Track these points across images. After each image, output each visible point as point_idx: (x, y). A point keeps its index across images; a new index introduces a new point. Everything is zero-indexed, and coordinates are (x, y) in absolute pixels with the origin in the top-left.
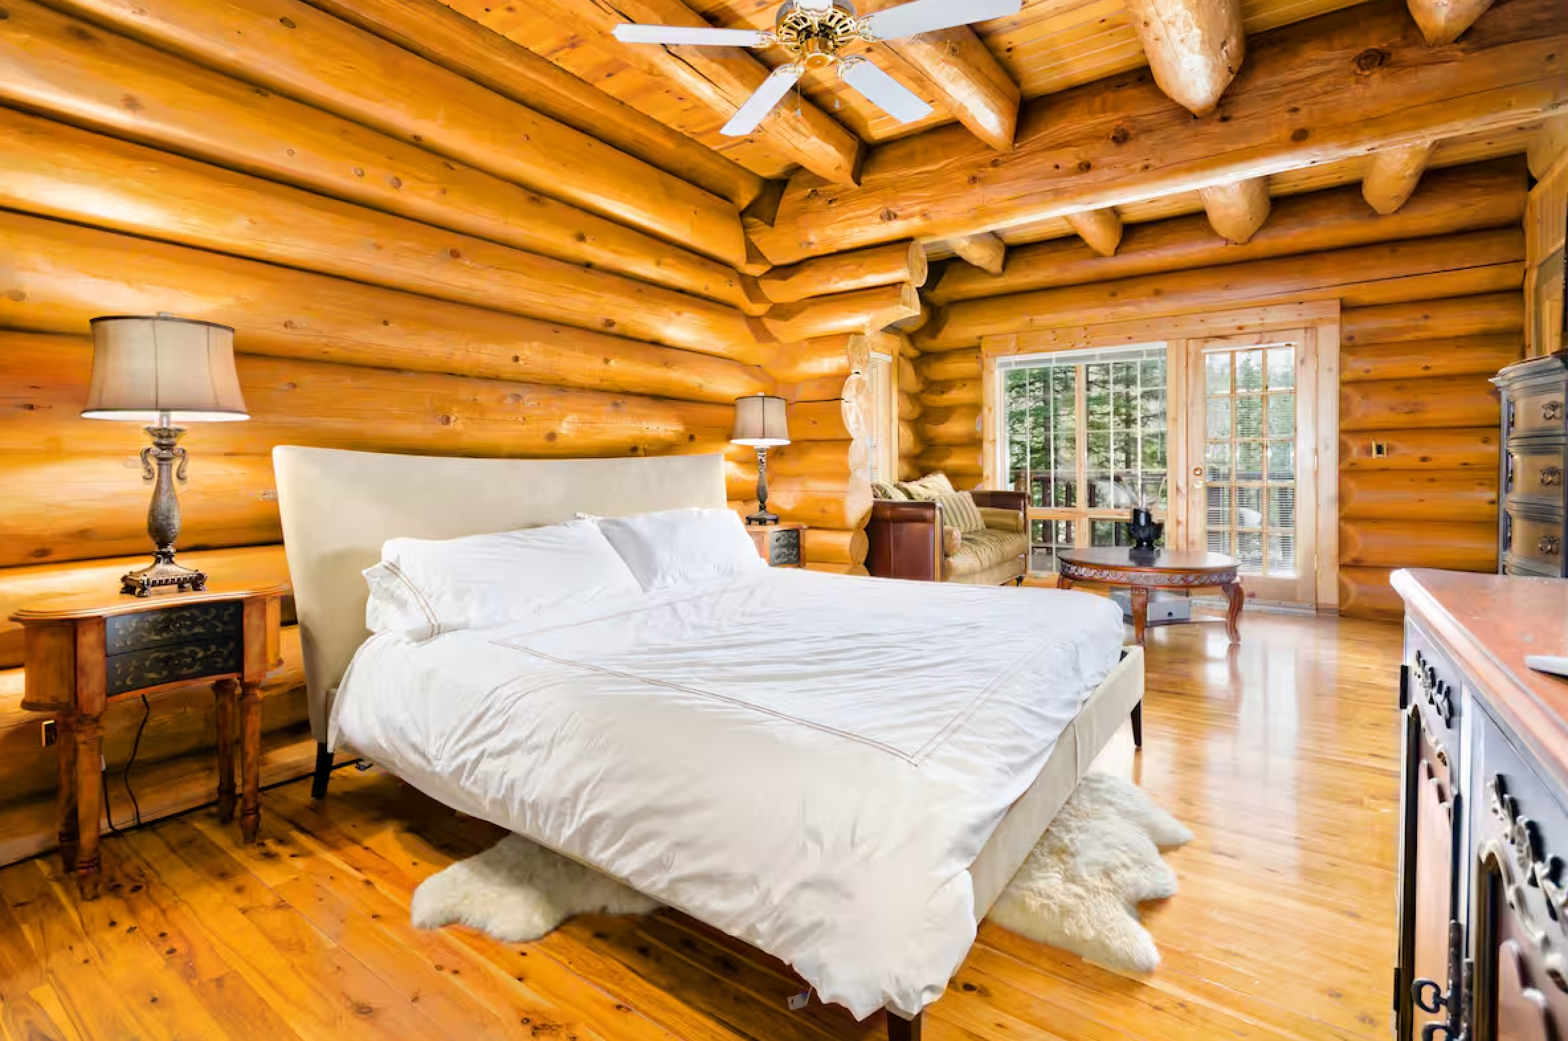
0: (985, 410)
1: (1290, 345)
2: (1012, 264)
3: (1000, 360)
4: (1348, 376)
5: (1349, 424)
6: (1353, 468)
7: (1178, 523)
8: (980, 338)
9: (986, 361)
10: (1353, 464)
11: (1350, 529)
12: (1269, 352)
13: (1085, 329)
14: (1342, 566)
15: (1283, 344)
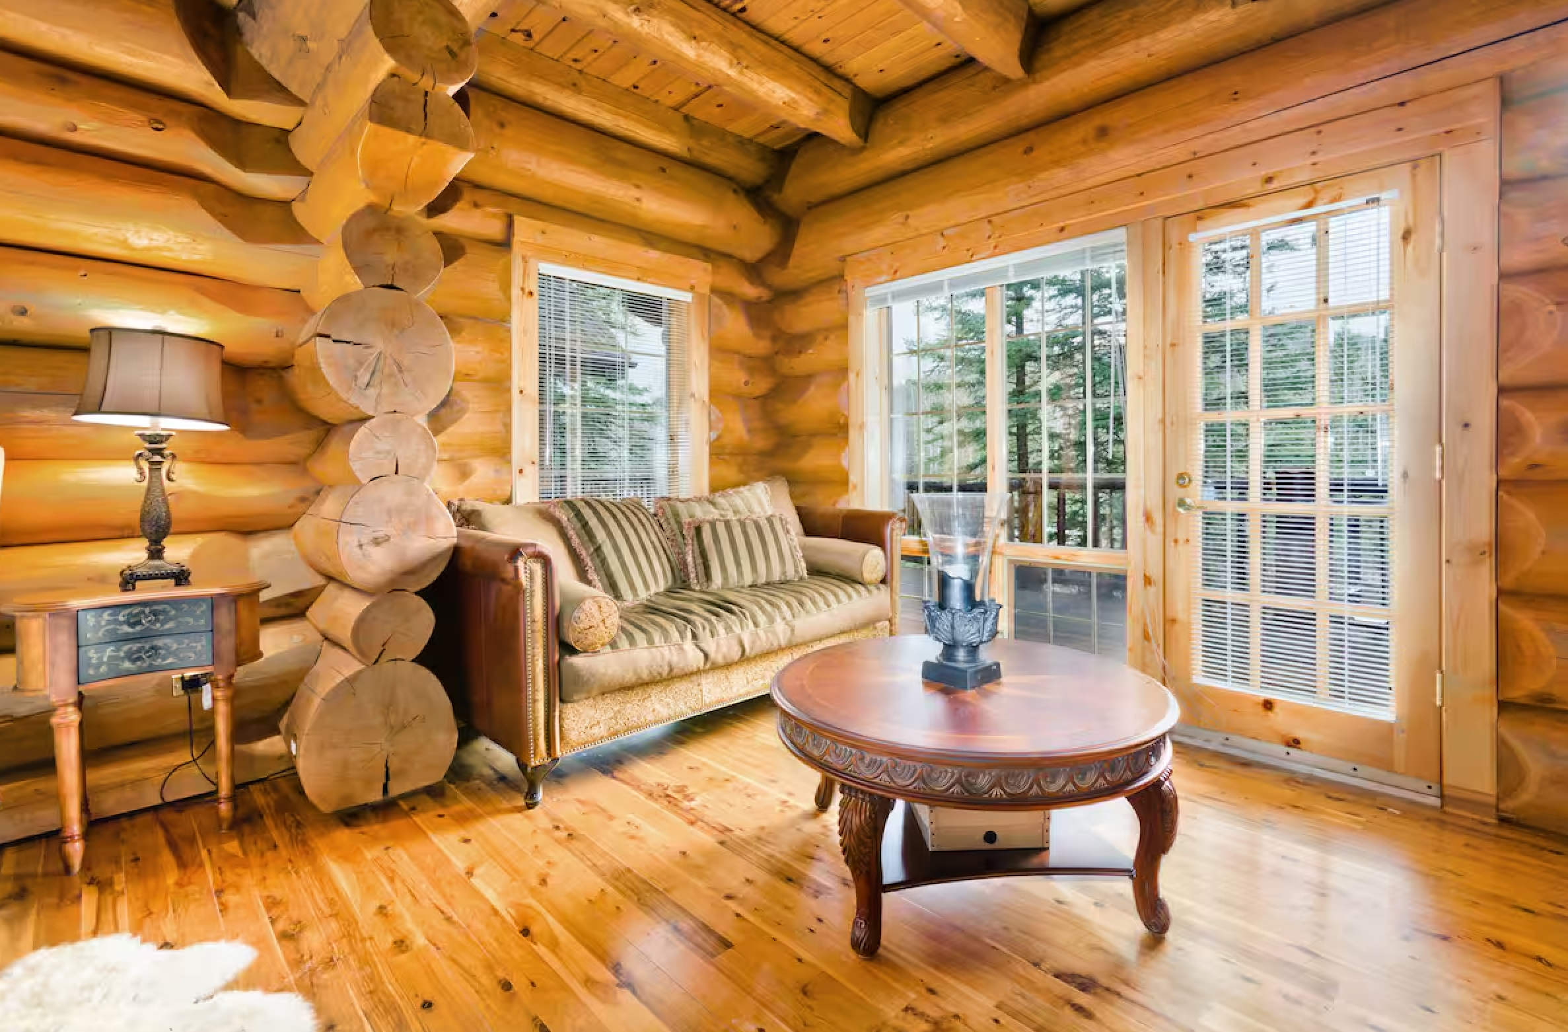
0: (852, 376)
1: (1377, 200)
2: (878, 126)
3: (871, 291)
4: (1519, 258)
5: (1517, 370)
6: (1536, 475)
7: (1148, 581)
8: (843, 259)
9: (852, 294)
10: (1534, 466)
11: (1523, 620)
12: (1334, 223)
13: (990, 222)
14: (1504, 706)
15: (1363, 200)
